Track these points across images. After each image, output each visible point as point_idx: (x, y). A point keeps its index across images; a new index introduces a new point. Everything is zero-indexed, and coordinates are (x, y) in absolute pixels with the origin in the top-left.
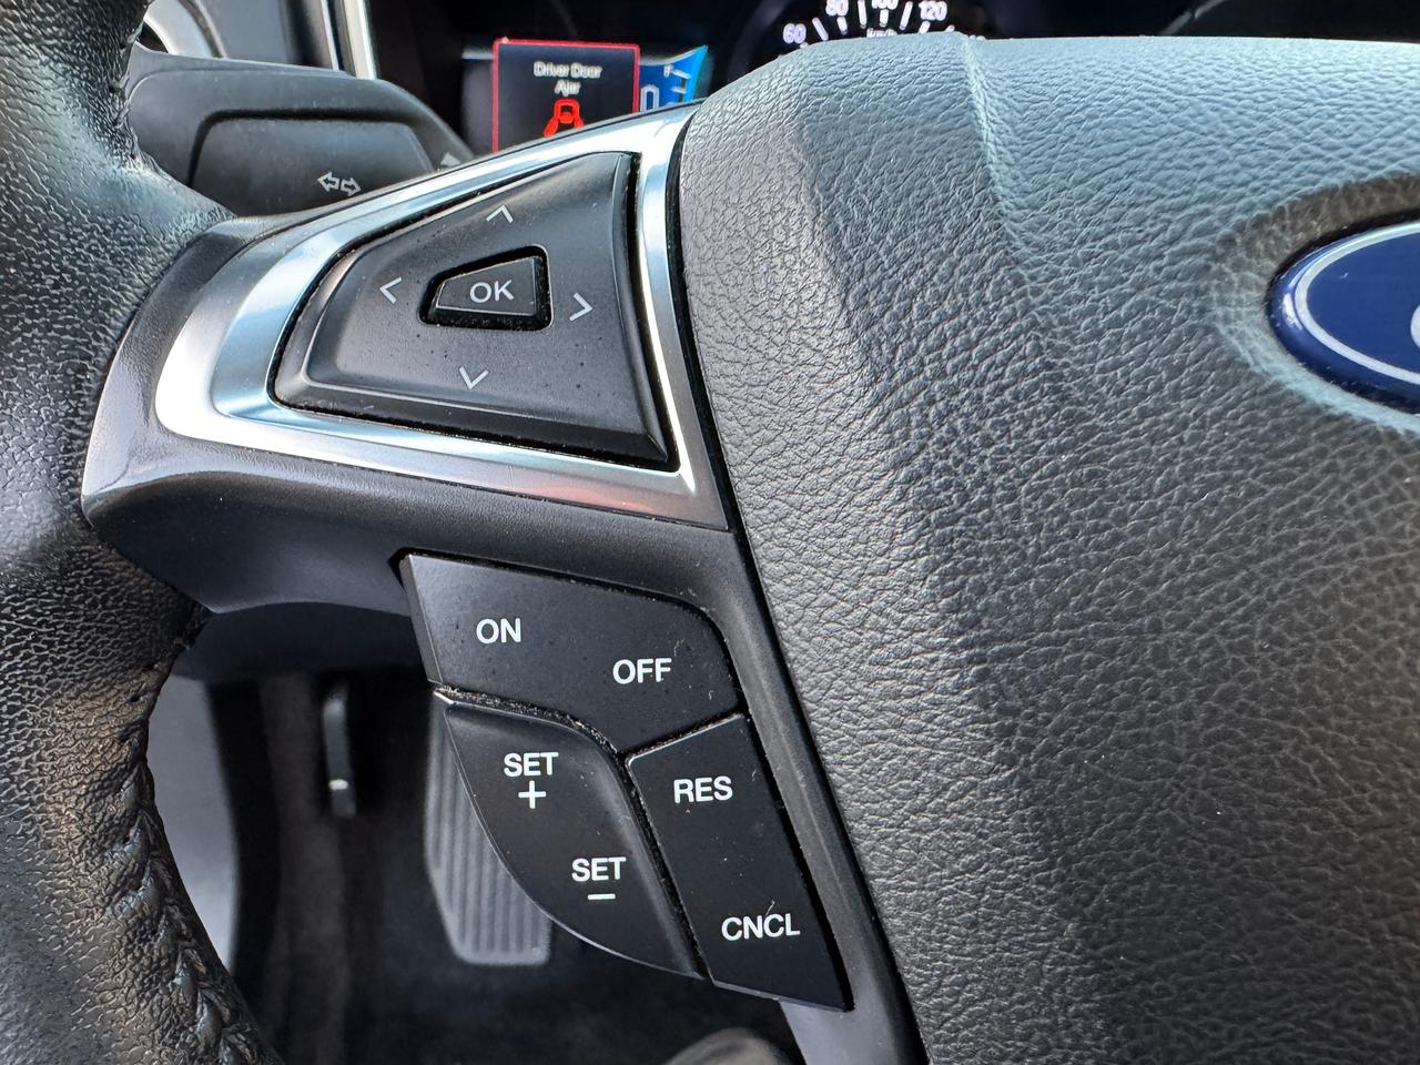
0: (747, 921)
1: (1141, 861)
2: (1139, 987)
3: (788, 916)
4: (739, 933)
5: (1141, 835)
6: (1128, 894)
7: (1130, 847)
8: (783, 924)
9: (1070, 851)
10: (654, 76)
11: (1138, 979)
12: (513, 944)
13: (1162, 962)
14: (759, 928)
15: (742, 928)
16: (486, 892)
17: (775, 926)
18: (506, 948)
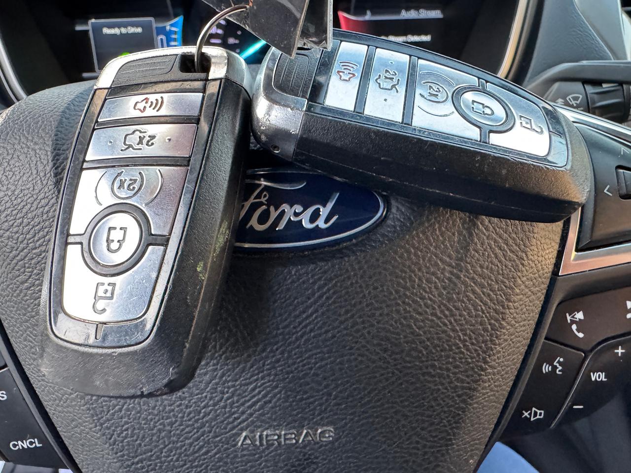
0: (20, 443)
1: (127, 423)
2: (133, 466)
3: (36, 440)
4: (17, 447)
5: (125, 414)
6: (124, 435)
7: (121, 418)
8: (35, 443)
9: (101, 421)
11: (133, 464)
13: (141, 457)
14: (26, 444)
15: (18, 445)
17: (31, 443)
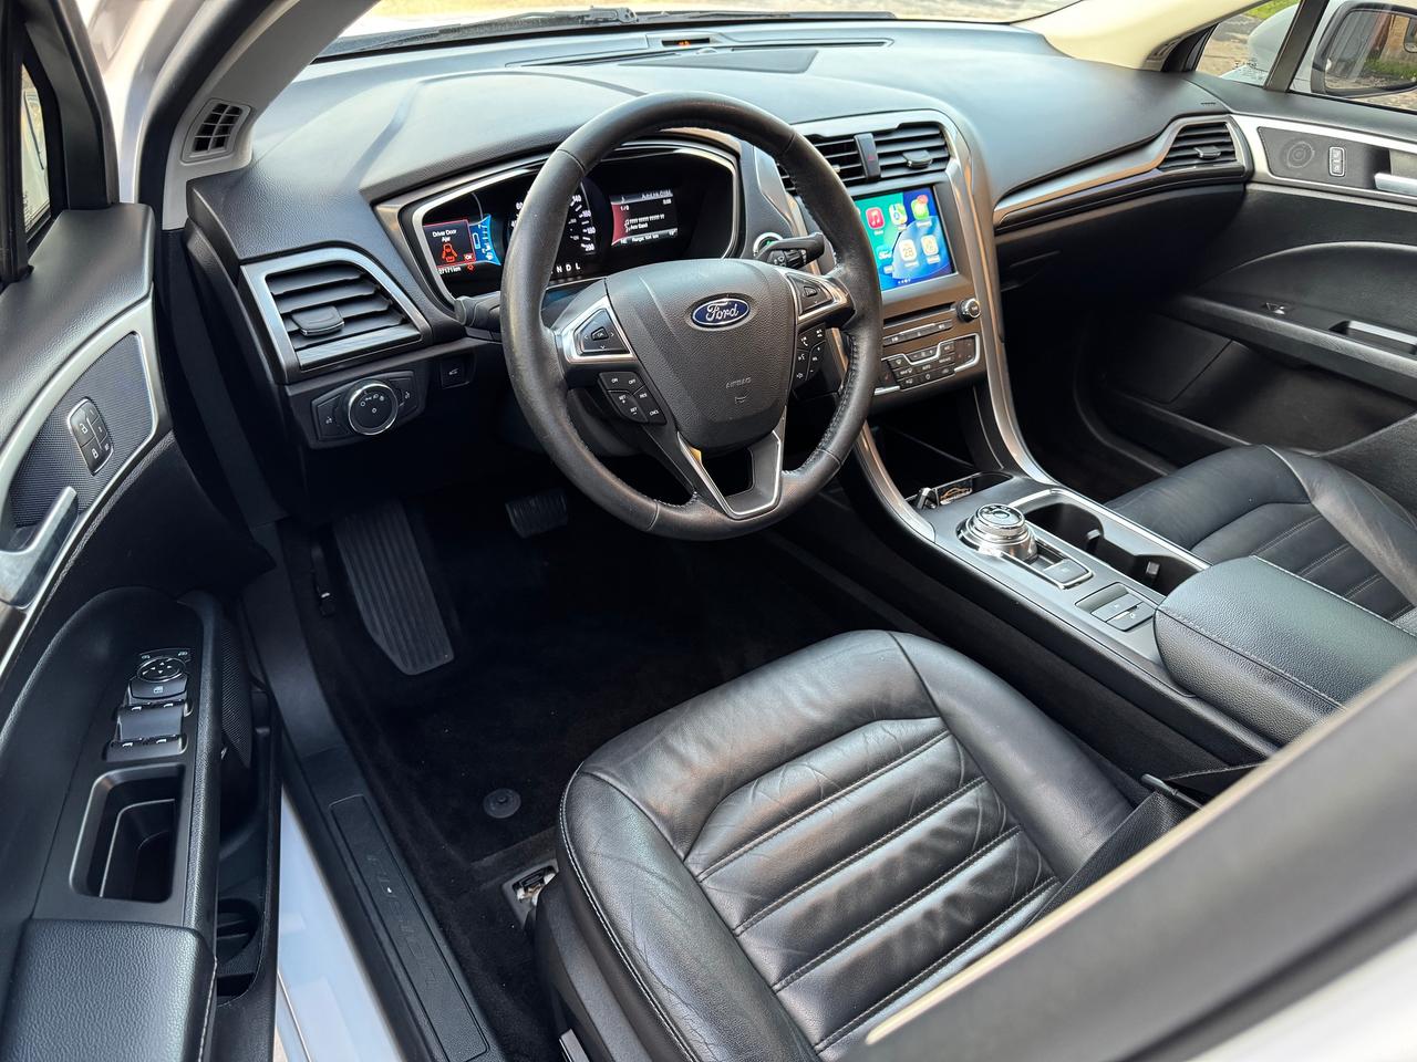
10: (475, 229)
12: (434, 657)
16: (409, 637)
18: (431, 661)
